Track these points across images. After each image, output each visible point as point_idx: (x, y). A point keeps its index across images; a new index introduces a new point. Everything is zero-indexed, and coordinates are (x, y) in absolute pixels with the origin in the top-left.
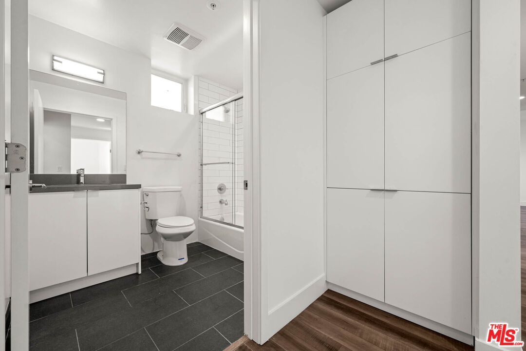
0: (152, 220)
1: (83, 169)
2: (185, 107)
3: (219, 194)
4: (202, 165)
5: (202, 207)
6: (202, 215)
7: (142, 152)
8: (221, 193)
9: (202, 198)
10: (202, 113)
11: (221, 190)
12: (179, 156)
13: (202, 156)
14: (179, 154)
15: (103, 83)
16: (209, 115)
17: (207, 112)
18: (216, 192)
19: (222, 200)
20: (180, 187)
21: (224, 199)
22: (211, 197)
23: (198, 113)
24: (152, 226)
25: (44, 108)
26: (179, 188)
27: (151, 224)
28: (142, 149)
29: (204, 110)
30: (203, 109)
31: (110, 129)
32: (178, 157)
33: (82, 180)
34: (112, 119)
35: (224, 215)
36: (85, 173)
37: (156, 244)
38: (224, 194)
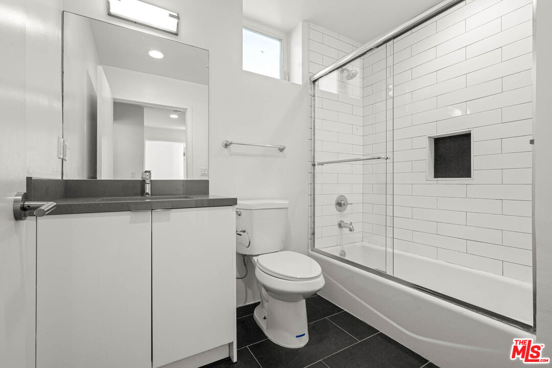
0: (245, 255)
1: (149, 172)
2: (286, 74)
3: (339, 213)
4: (314, 165)
5: (313, 234)
6: (314, 246)
7: (231, 143)
8: (340, 211)
9: (314, 219)
10: (314, 81)
11: (341, 206)
12: (281, 150)
13: (314, 151)
14: (282, 148)
15: (176, 34)
16: (323, 85)
17: (320, 79)
18: (334, 208)
19: (342, 221)
20: (286, 202)
21: (347, 221)
22: (327, 215)
23: (309, 81)
24: (245, 265)
25: (114, 99)
26: (284, 203)
27: (244, 262)
28: (230, 140)
29: (316, 77)
30: (314, 74)
31: (184, 128)
32: (281, 154)
33: (148, 189)
34: (186, 109)
35: (345, 246)
36: (152, 179)
37: (250, 292)
38: (345, 212)
